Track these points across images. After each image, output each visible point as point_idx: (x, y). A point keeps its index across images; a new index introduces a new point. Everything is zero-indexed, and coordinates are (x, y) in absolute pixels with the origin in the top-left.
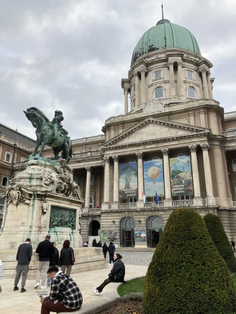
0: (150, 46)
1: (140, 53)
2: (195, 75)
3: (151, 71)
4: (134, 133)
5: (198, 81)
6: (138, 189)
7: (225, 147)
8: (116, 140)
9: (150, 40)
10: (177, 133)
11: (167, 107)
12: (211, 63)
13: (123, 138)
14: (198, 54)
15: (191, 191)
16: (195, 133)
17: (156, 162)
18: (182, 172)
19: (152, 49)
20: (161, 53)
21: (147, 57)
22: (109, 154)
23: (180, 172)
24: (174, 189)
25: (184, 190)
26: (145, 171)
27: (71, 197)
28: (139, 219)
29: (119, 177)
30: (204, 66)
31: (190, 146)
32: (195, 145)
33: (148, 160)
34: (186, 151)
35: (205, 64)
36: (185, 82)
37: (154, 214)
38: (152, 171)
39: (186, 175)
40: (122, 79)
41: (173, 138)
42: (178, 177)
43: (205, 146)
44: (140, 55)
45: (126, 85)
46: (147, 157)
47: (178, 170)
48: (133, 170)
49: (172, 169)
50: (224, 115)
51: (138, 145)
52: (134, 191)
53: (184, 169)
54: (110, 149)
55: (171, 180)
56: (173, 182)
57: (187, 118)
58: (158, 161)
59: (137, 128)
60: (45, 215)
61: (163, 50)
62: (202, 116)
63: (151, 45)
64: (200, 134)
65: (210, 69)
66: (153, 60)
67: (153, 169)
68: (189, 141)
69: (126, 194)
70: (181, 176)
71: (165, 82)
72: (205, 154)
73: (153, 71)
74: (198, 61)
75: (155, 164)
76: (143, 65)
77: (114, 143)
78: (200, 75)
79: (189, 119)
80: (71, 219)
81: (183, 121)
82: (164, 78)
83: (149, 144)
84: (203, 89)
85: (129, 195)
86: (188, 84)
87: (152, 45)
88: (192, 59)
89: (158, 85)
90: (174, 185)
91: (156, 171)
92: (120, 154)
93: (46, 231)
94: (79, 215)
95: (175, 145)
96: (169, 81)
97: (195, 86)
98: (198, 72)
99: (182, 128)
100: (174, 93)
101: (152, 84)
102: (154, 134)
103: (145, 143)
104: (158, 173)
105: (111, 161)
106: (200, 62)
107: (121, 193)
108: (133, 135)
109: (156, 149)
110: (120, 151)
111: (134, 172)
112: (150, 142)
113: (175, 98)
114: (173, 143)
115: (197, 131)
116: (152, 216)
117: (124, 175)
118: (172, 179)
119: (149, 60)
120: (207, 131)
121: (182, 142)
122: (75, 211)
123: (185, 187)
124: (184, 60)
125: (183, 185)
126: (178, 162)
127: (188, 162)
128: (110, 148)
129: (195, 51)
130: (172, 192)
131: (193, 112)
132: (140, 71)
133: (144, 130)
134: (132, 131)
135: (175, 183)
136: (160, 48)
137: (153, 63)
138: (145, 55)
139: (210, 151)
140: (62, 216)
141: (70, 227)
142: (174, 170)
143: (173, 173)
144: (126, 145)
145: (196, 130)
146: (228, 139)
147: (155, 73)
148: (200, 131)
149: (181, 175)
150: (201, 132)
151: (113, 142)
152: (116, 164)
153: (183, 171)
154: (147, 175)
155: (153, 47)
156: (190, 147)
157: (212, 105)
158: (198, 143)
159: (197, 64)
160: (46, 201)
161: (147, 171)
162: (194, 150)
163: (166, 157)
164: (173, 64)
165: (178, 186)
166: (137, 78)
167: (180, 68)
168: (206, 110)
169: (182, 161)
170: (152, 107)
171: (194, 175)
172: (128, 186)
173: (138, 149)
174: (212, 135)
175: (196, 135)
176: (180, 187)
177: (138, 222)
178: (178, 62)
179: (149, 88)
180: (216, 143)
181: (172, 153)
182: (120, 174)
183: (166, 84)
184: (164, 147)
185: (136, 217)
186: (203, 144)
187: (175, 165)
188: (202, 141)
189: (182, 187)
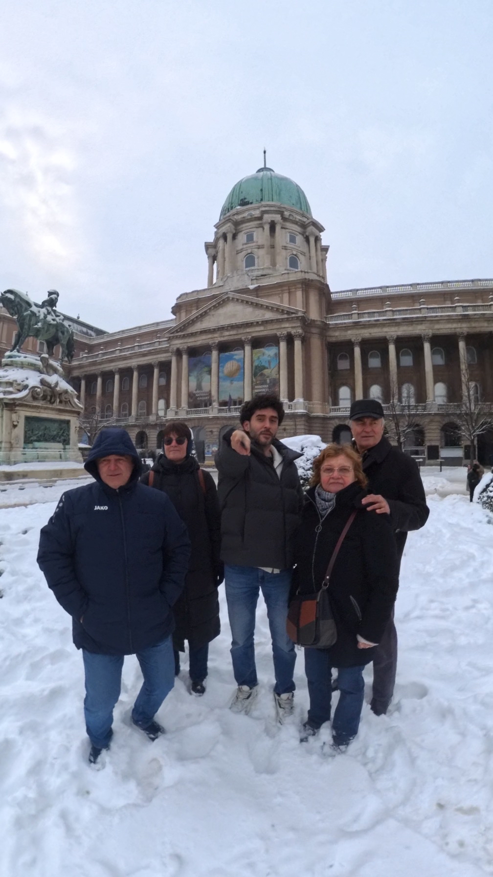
0: (242, 200)
1: (228, 209)
2: (299, 239)
3: (241, 231)
4: (209, 315)
5: (306, 250)
6: (210, 391)
7: (326, 336)
8: (184, 325)
9: (242, 192)
10: (264, 315)
11: (255, 280)
12: (322, 226)
13: (193, 322)
14: (305, 213)
16: (286, 316)
17: (236, 355)
18: (267, 368)
19: (244, 203)
20: (254, 209)
21: (237, 214)
22: (178, 344)
23: (264, 368)
26: (221, 366)
27: (57, 405)
28: (210, 430)
29: (189, 376)
30: (311, 229)
31: (278, 333)
32: (285, 332)
33: (225, 352)
34: (274, 341)
35: (313, 226)
36: (285, 248)
37: (229, 422)
38: (229, 366)
39: (272, 372)
40: (205, 243)
41: (257, 322)
42: (262, 375)
43: (297, 334)
44: (229, 211)
45: (210, 250)
46: (224, 347)
48: (206, 366)
49: (256, 364)
50: (332, 295)
51: (213, 332)
52: (207, 393)
53: (270, 364)
54: (177, 338)
55: (253, 377)
56: (255, 381)
57: (280, 295)
58: (237, 354)
59: (213, 308)
60: (17, 429)
61: (257, 205)
62: (299, 294)
63: (243, 198)
64: (292, 318)
65: (321, 234)
66: (244, 217)
67: (231, 364)
68: (278, 327)
69: (197, 397)
70: (265, 374)
71: (259, 247)
72: (298, 344)
73: (243, 232)
74: (304, 222)
75: (235, 357)
76: (229, 224)
77: (181, 330)
78: (307, 240)
79: (282, 296)
80: (62, 432)
81: (274, 301)
82: (257, 242)
83: (227, 330)
84: (310, 259)
85: (200, 398)
86: (289, 251)
87: (245, 199)
88: (296, 218)
89: (249, 251)
90: (257, 385)
91: (235, 368)
92: (189, 345)
93: (20, 448)
94: (76, 427)
95: (259, 331)
96: (263, 245)
97: (299, 254)
98: (305, 236)
99: (270, 308)
100: (267, 263)
101: (242, 249)
102: (234, 316)
103: (222, 329)
104: (238, 369)
105: (179, 353)
106: (307, 222)
107: (190, 395)
108: (207, 318)
109: (236, 337)
110: (190, 340)
111: (206, 369)
112: (228, 327)
113: (270, 268)
114: (258, 329)
115: (288, 313)
116: (227, 425)
117: (195, 373)
118: (255, 377)
119: (238, 217)
120: (300, 314)
121: (269, 327)
122: (68, 422)
123: (269, 388)
124: (284, 219)
125: (267, 386)
126: (263, 354)
127: (276, 354)
128: (177, 336)
129: (301, 209)
131: (287, 288)
132: (226, 232)
133: (222, 311)
134: (206, 312)
135: (258, 383)
136: (254, 201)
137: (244, 221)
138: (234, 211)
139: (305, 341)
140: (46, 429)
141: (59, 442)
142: (258, 365)
143: (255, 370)
144: (198, 332)
145: (287, 311)
146: (331, 327)
147: (246, 235)
148: (293, 313)
149: (266, 372)
150: (293, 315)
151: (180, 328)
152: (185, 357)
153: (269, 367)
154: (223, 372)
155: (246, 200)
156: (279, 335)
157: (312, 280)
158: (289, 330)
159: (304, 226)
160: (15, 411)
161: (223, 367)
162: (284, 339)
163: (248, 348)
164: (269, 223)
165: (260, 387)
166: (221, 242)
167: (278, 228)
168: (304, 286)
169: (268, 353)
170: (236, 278)
171: (281, 372)
172: (199, 387)
173: (213, 337)
174: (308, 319)
175: (287, 318)
176: (264, 388)
177: (210, 433)
178: (276, 222)
179: (237, 254)
180: (314, 330)
181: (257, 343)
182: (190, 371)
183: (259, 249)
184: (246, 334)
185: (207, 426)
186: (295, 331)
187: (259, 358)
188: (294, 327)
189: (266, 388)
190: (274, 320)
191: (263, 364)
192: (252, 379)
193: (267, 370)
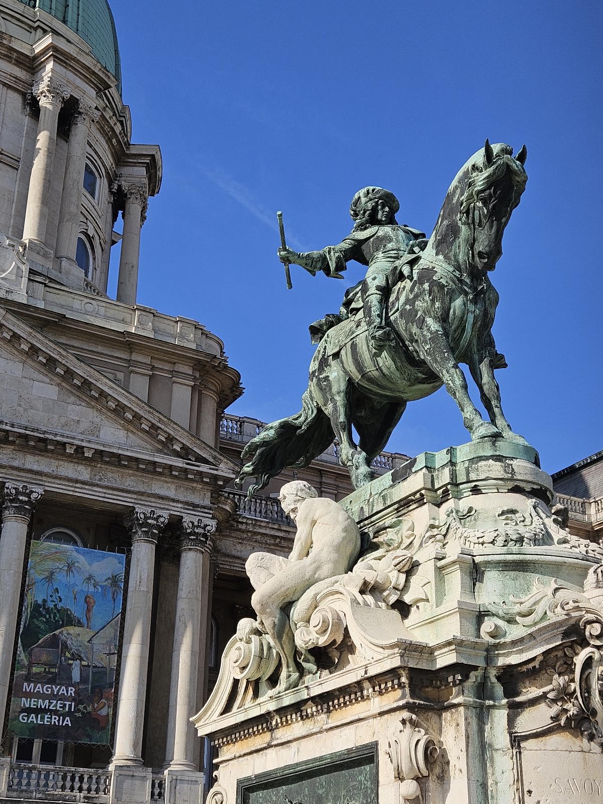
11: (43, 287)
15: (102, 724)
18: (79, 624)
23: (69, 620)
24: (25, 703)
25: (70, 714)
30: (140, 174)
31: (141, 510)
32: (165, 514)
35: (148, 170)
39: (95, 641)
41: (80, 450)
42: (54, 642)
43: (200, 530)
47: (59, 607)
49: (37, 595)
53: (88, 610)
55: (20, 648)
56: (26, 663)
64: (198, 473)
70: (69, 642)
90: (28, 678)
95: (76, 481)
98: (116, 186)
99: (129, 416)
115: (185, 453)
118: (26, 647)
123: (77, 700)
125: (72, 691)
126: (70, 567)
127: (114, 580)
130: (11, 715)
131: (148, 361)
135: (35, 670)
142: (45, 601)
143: (32, 617)
145: (184, 447)
149: (72, 635)
150: (204, 468)
153: (84, 620)
156: (142, 516)
158: (177, 509)
162: (152, 535)
163: (17, 529)
165: (46, 689)
169: (88, 567)
175: (180, 470)
176: (56, 697)
178: (82, 107)
186: (195, 520)
187: (50, 578)
188: (195, 506)
189: (62, 698)
190: (137, 460)
191: (67, 604)
192: (15, 653)
193: (77, 630)
